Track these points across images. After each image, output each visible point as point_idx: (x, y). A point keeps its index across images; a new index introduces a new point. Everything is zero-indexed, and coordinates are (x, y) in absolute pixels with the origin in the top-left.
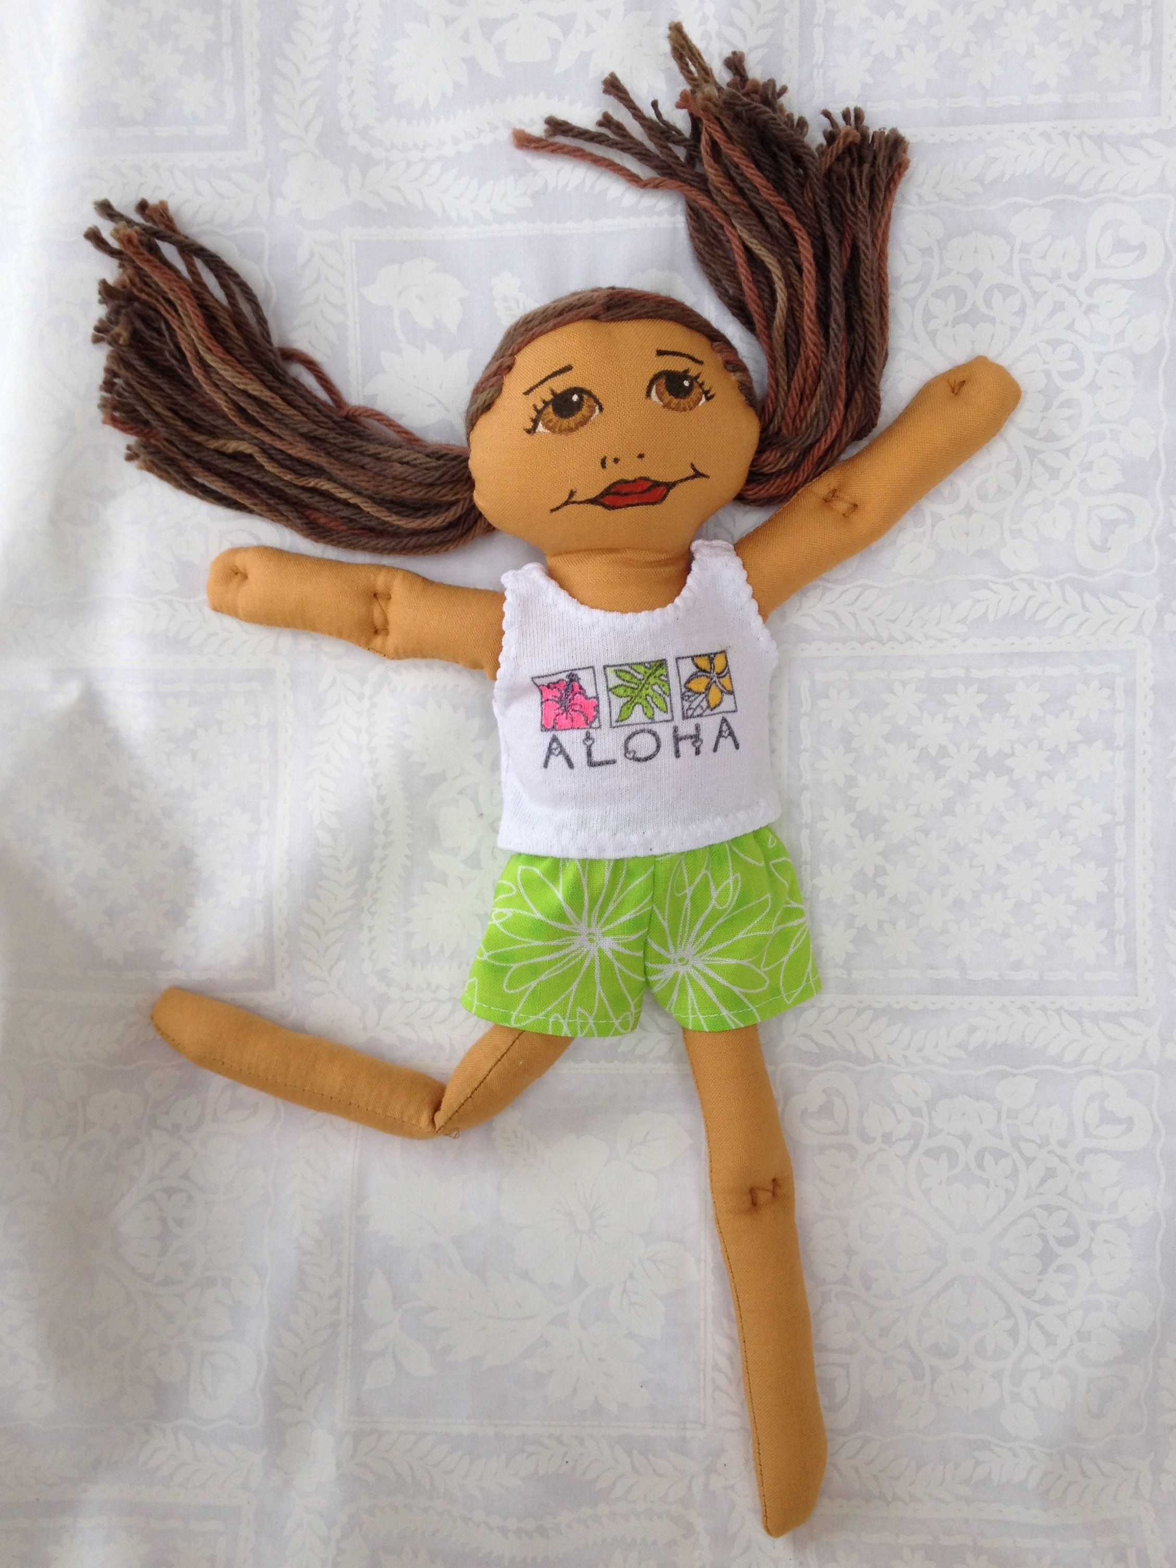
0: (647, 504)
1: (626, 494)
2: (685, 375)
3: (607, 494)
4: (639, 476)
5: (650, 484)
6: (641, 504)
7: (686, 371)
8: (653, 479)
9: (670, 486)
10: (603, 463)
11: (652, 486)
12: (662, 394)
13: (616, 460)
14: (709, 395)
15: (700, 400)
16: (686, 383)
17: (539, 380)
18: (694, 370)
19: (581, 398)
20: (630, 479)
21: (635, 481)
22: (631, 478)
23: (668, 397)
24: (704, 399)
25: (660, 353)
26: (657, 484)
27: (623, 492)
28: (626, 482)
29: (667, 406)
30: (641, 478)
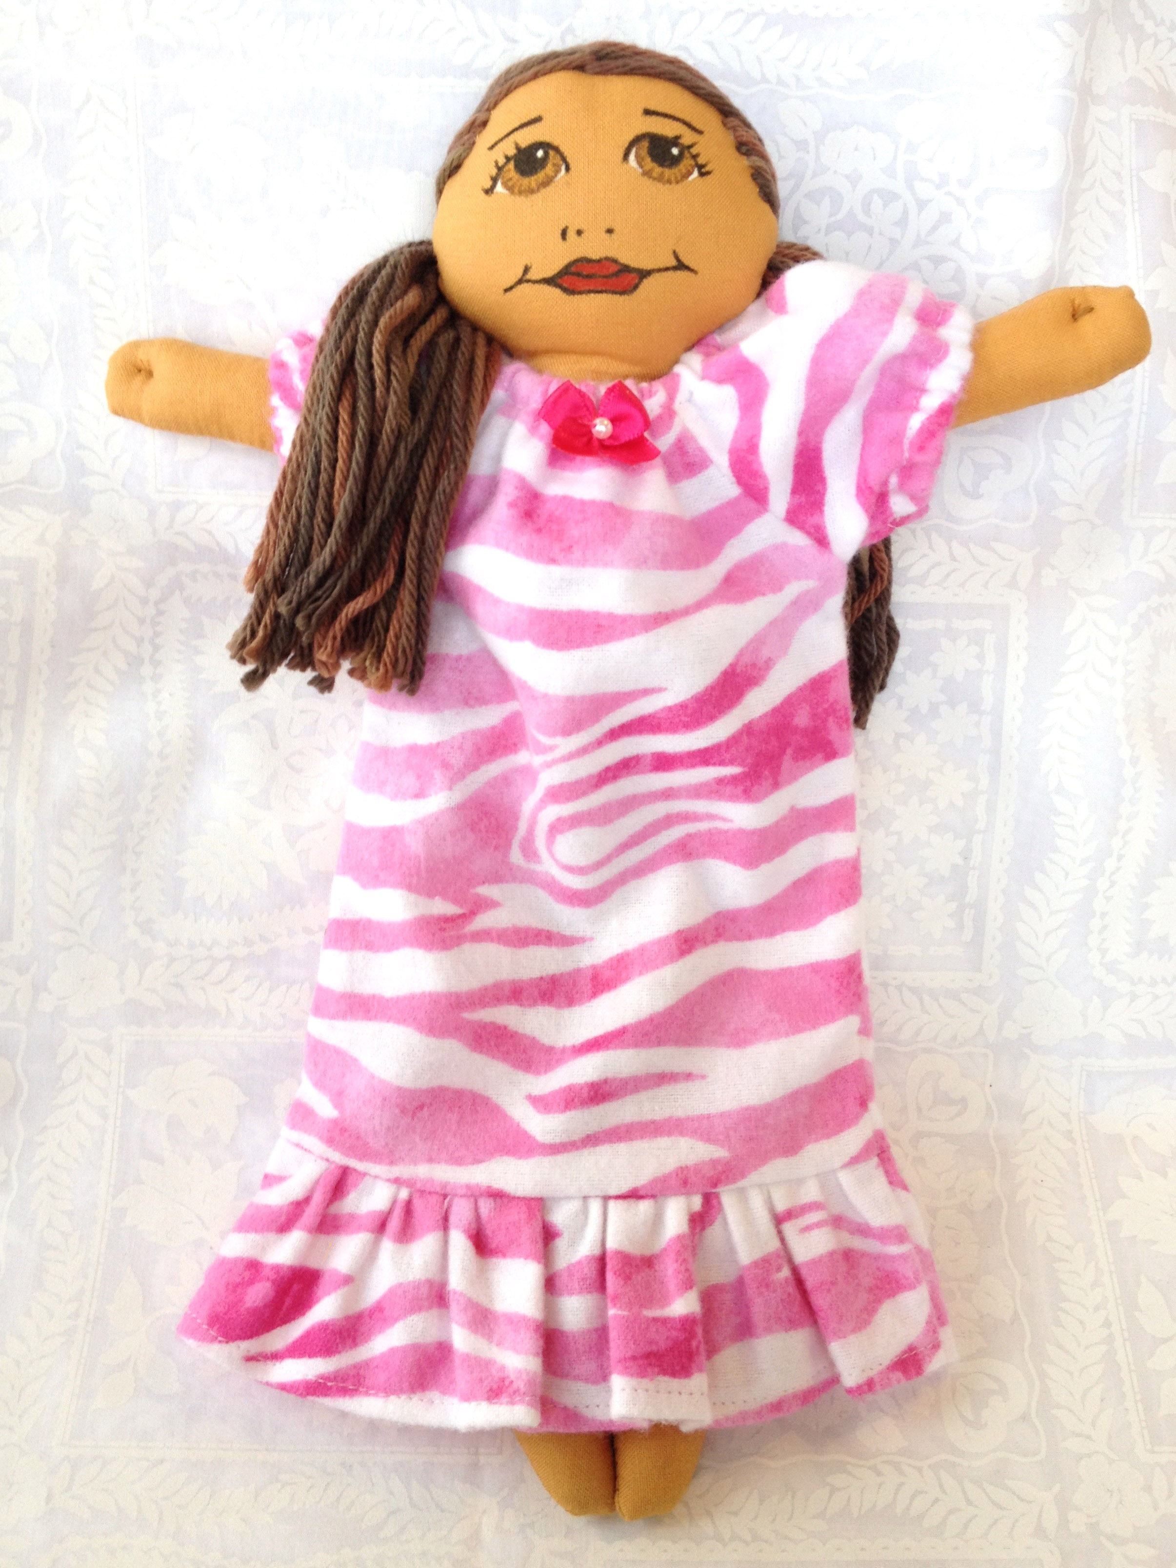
0: (614, 292)
1: (588, 276)
2: (675, 141)
3: (566, 274)
4: (604, 255)
5: (619, 267)
6: (606, 292)
7: (677, 138)
8: (622, 262)
9: (644, 274)
10: (564, 234)
11: (620, 271)
12: (643, 159)
13: (579, 233)
14: (703, 170)
15: (690, 173)
16: (675, 151)
17: (505, 133)
18: (688, 137)
19: (546, 154)
20: (594, 258)
21: (599, 261)
22: (595, 256)
23: (649, 163)
24: (696, 174)
25: (648, 112)
26: (626, 269)
27: (585, 273)
28: (588, 261)
29: (647, 174)
30: (607, 259)
